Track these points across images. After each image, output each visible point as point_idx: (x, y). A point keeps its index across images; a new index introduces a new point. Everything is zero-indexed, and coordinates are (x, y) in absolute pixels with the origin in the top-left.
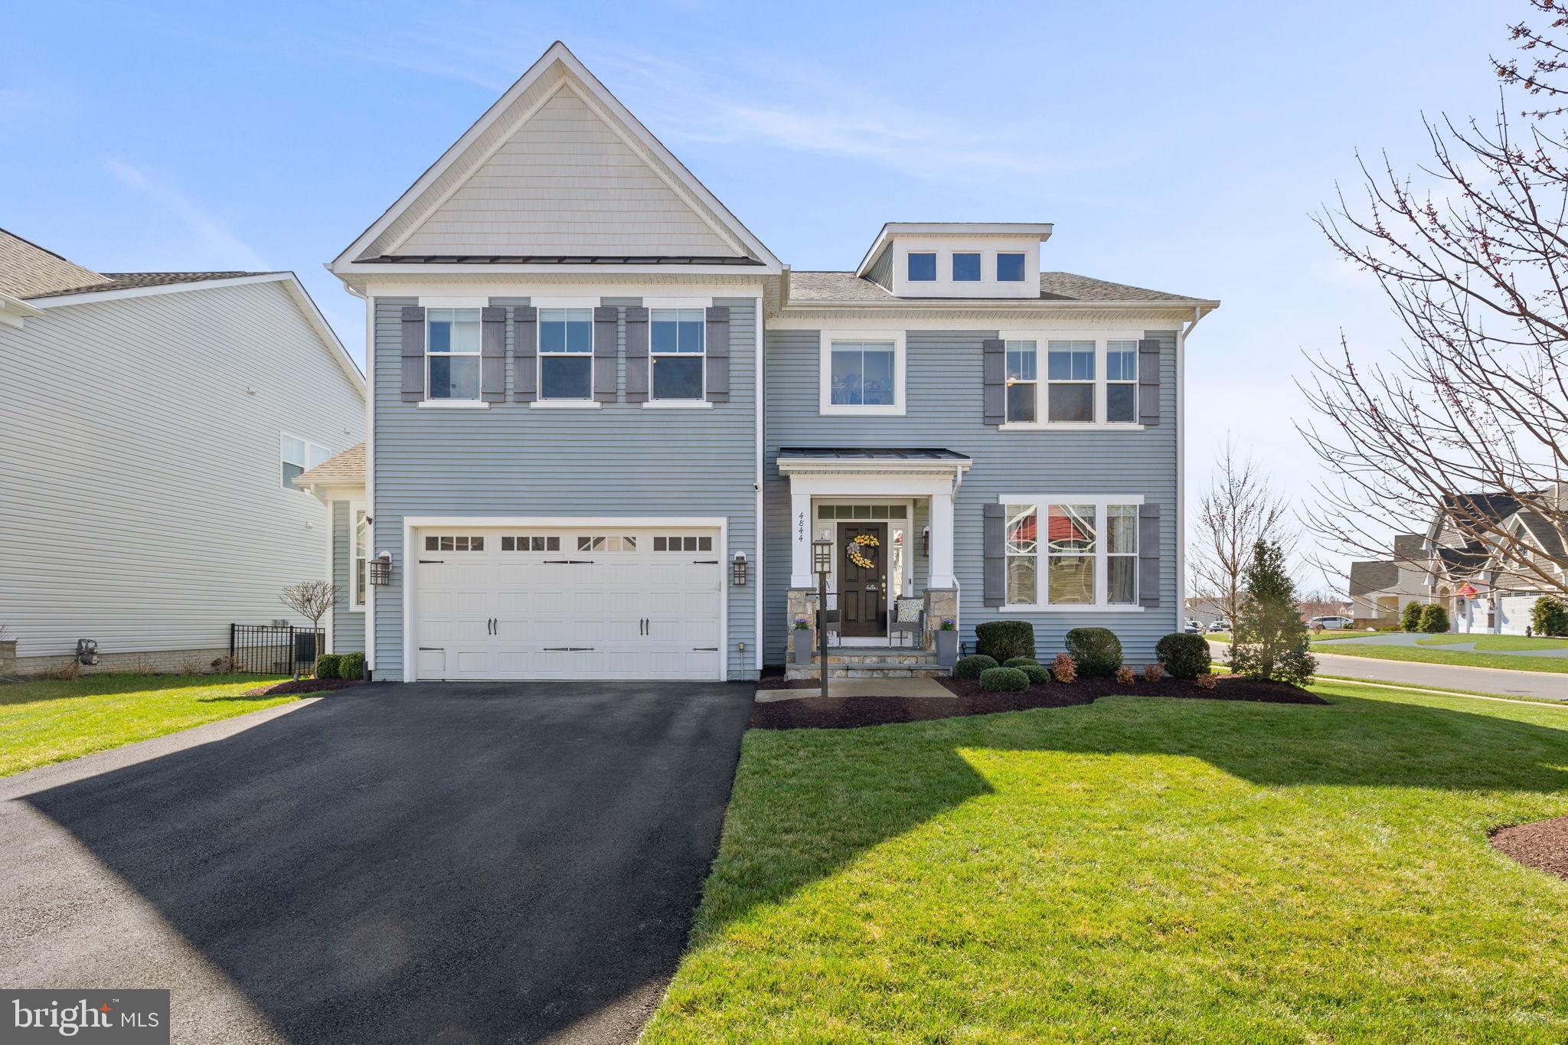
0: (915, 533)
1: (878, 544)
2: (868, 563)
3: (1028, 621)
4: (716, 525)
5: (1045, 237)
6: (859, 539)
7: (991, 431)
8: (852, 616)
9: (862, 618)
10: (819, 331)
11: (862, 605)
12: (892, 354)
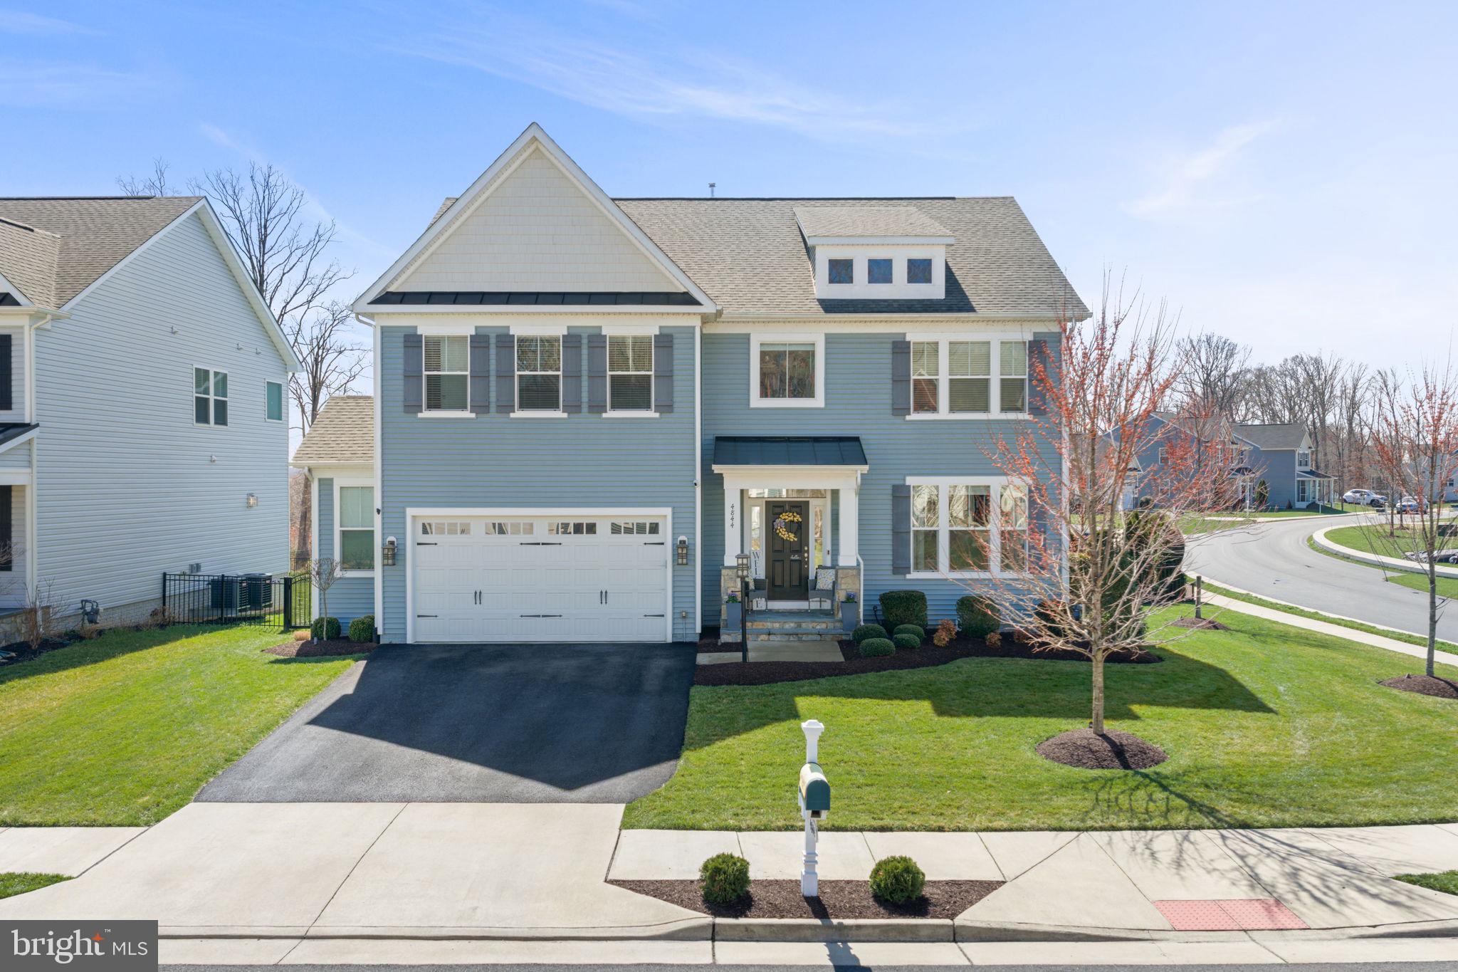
0: (832, 509)
1: (800, 520)
2: (792, 537)
4: (663, 514)
6: (784, 516)
7: (898, 420)
8: (778, 582)
9: (787, 584)
10: (749, 334)
11: (787, 572)
12: (813, 354)
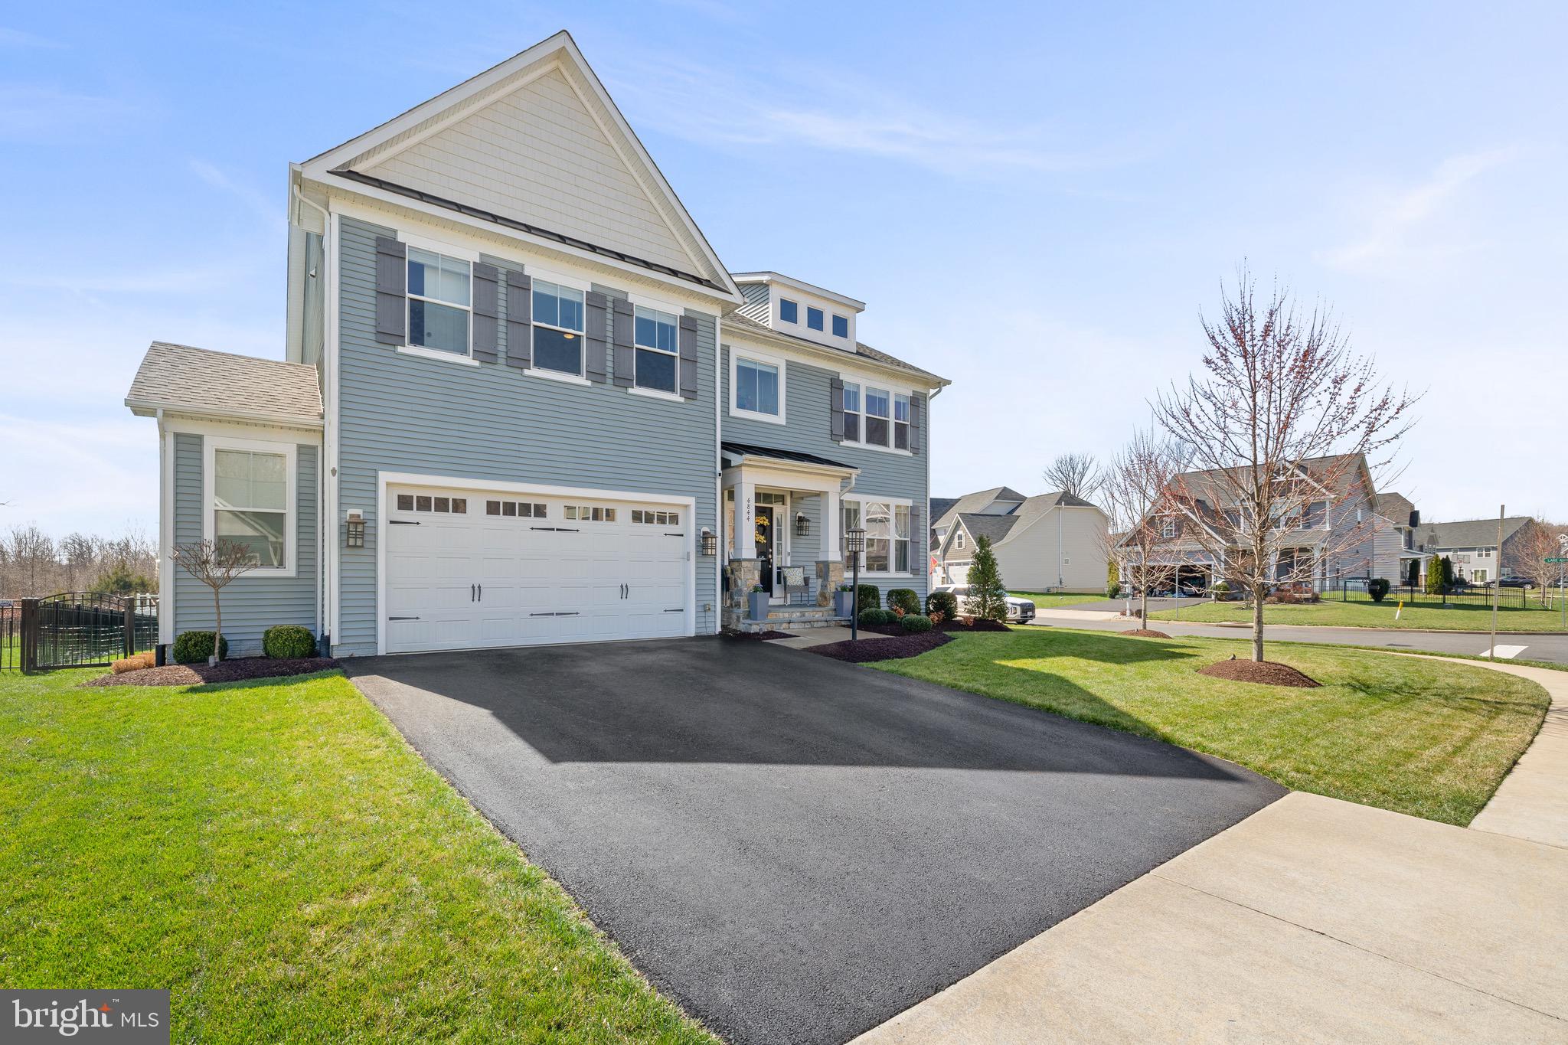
0: (791, 516)
2: (763, 539)
3: (874, 585)
4: (687, 503)
5: (860, 310)
7: (835, 444)
10: (729, 347)
12: (776, 376)
